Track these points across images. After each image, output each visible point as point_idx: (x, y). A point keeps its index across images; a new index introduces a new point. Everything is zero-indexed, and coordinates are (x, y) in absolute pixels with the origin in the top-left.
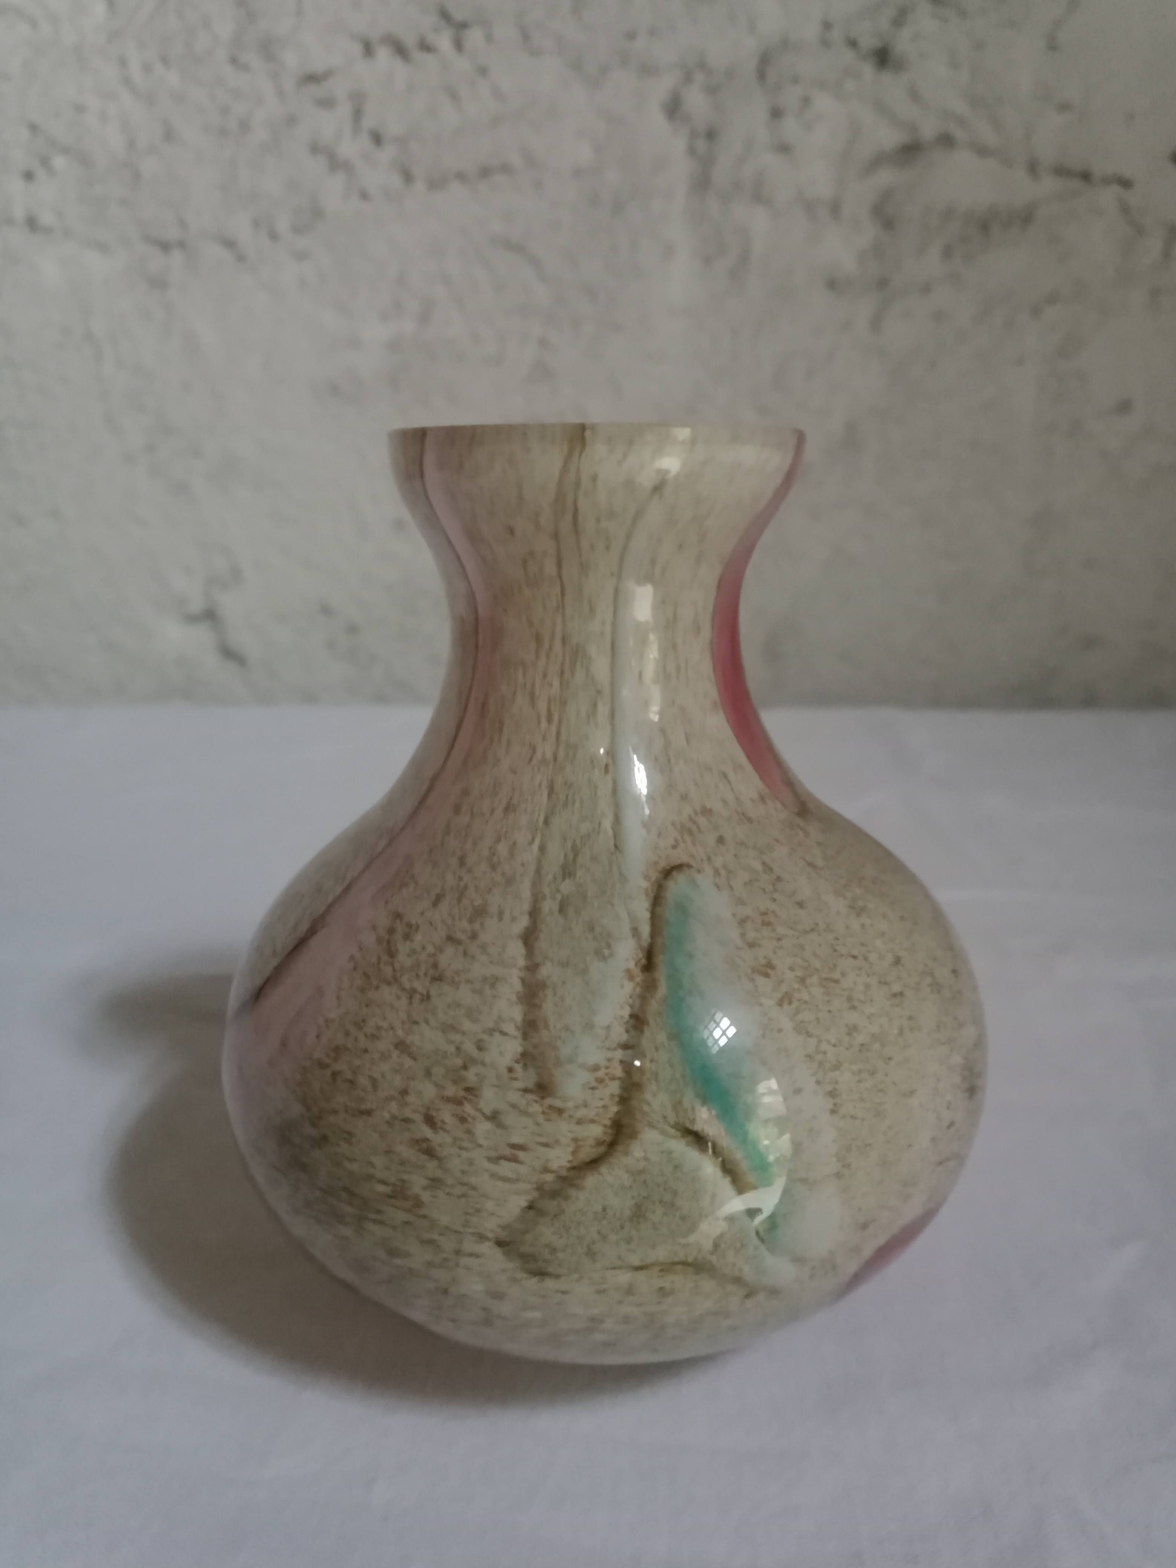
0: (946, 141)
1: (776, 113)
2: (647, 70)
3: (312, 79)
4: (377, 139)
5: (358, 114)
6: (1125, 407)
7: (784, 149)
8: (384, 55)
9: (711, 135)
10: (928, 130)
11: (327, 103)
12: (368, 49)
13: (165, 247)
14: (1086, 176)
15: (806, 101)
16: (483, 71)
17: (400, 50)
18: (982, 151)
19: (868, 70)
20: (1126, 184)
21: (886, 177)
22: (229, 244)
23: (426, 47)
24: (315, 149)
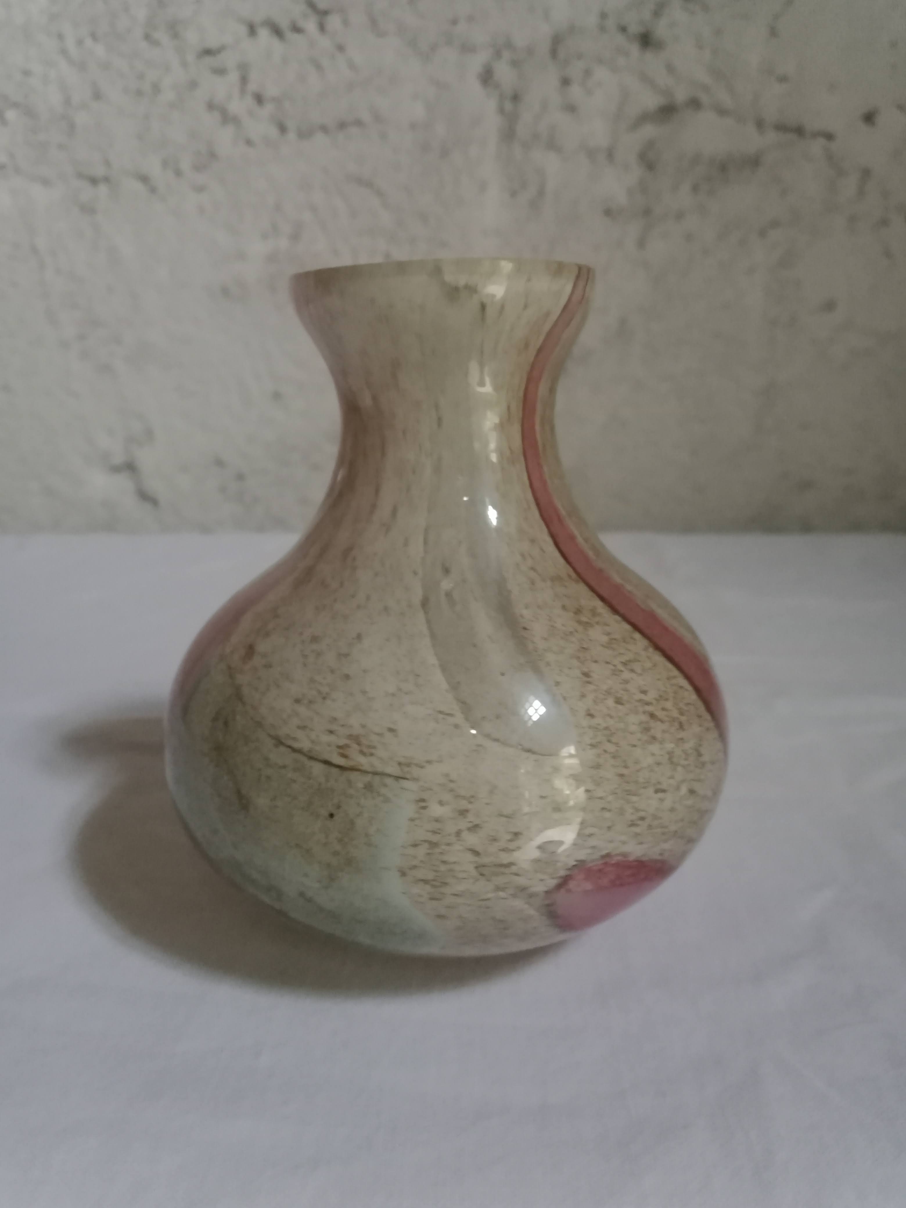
0: (695, 104)
1: (566, 82)
2: (467, 48)
3: (208, 52)
4: (259, 99)
5: (244, 80)
6: (830, 306)
7: (571, 108)
8: (264, 35)
9: (516, 98)
10: (681, 95)
11: (220, 72)
12: (252, 30)
13: (94, 181)
14: (799, 131)
15: (588, 73)
16: (341, 48)
17: (277, 32)
18: (722, 112)
19: (635, 49)
20: (829, 137)
21: (649, 131)
22: (144, 179)
23: (297, 29)
24: (211, 106)
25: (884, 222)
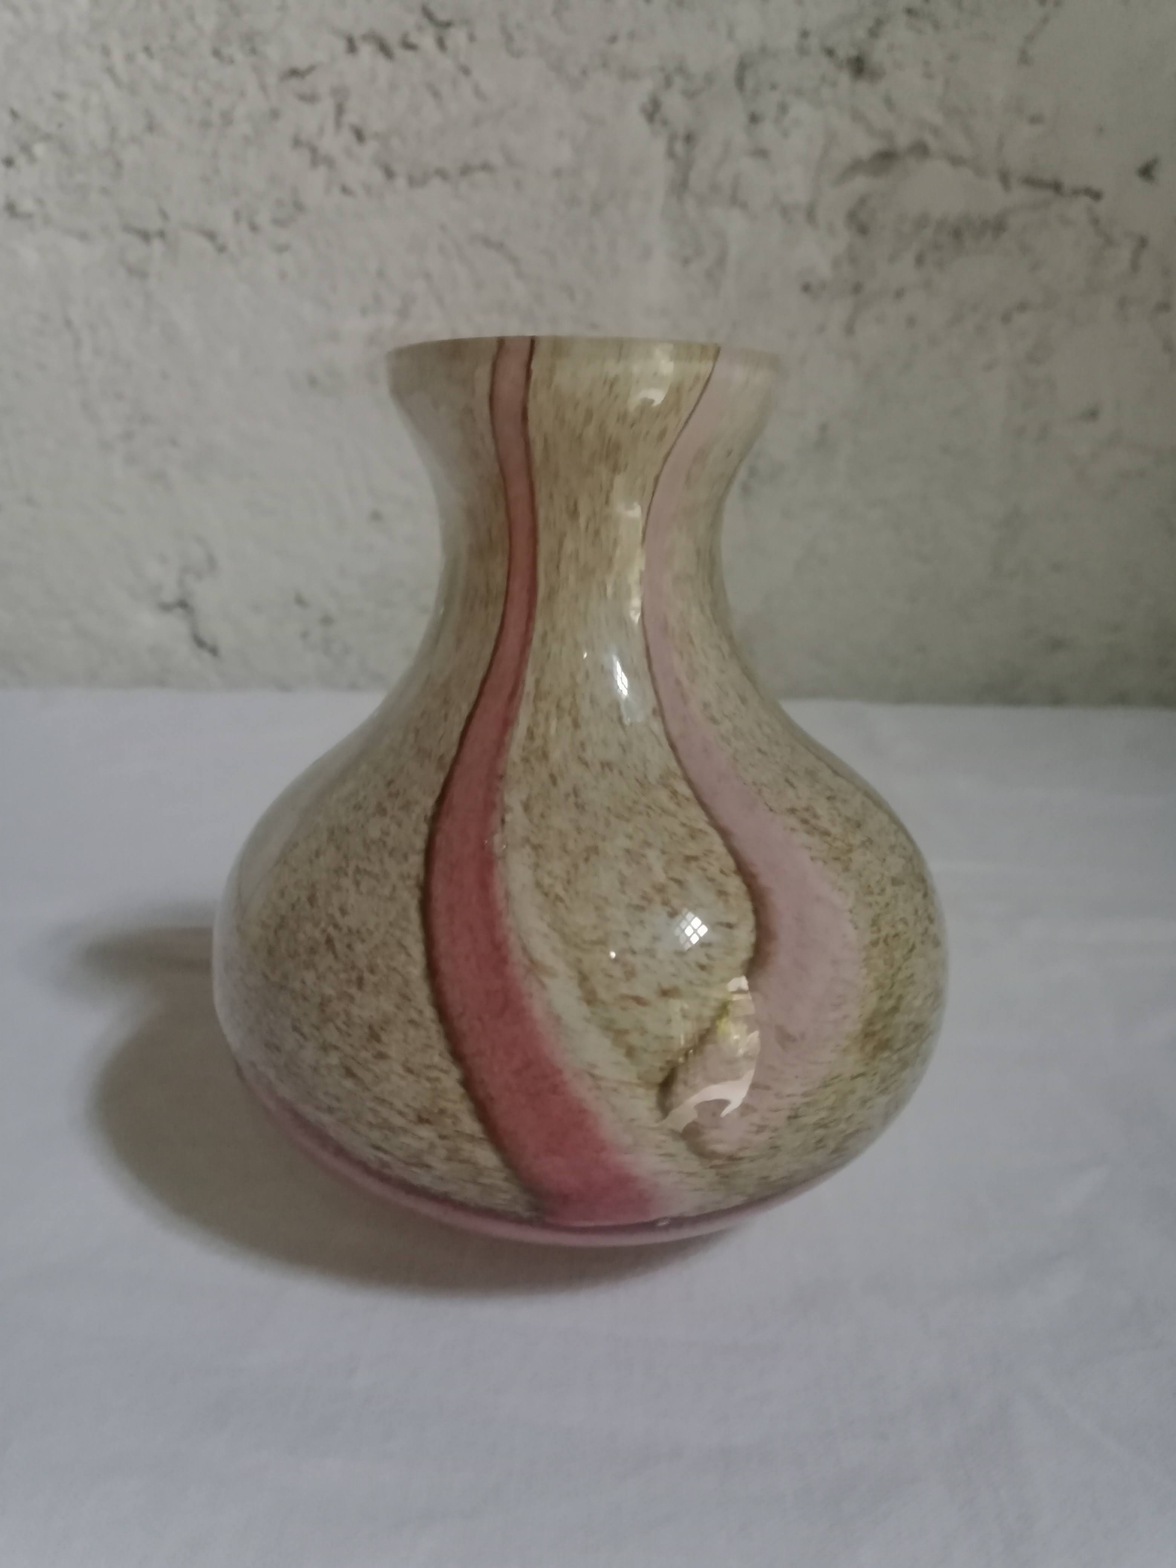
0: (921, 150)
1: (754, 119)
2: (628, 74)
3: (294, 73)
4: (359, 135)
5: (340, 110)
6: (1092, 414)
7: (761, 153)
8: (367, 52)
9: (689, 138)
10: (903, 140)
11: (310, 98)
12: (352, 47)
13: (145, 236)
14: (1057, 187)
15: (783, 108)
16: (466, 71)
17: (384, 49)
18: (956, 161)
19: (844, 78)
20: (1096, 196)
21: (861, 183)
22: (211, 236)
23: (409, 46)
24: (297, 143)
25: (1164, 307)
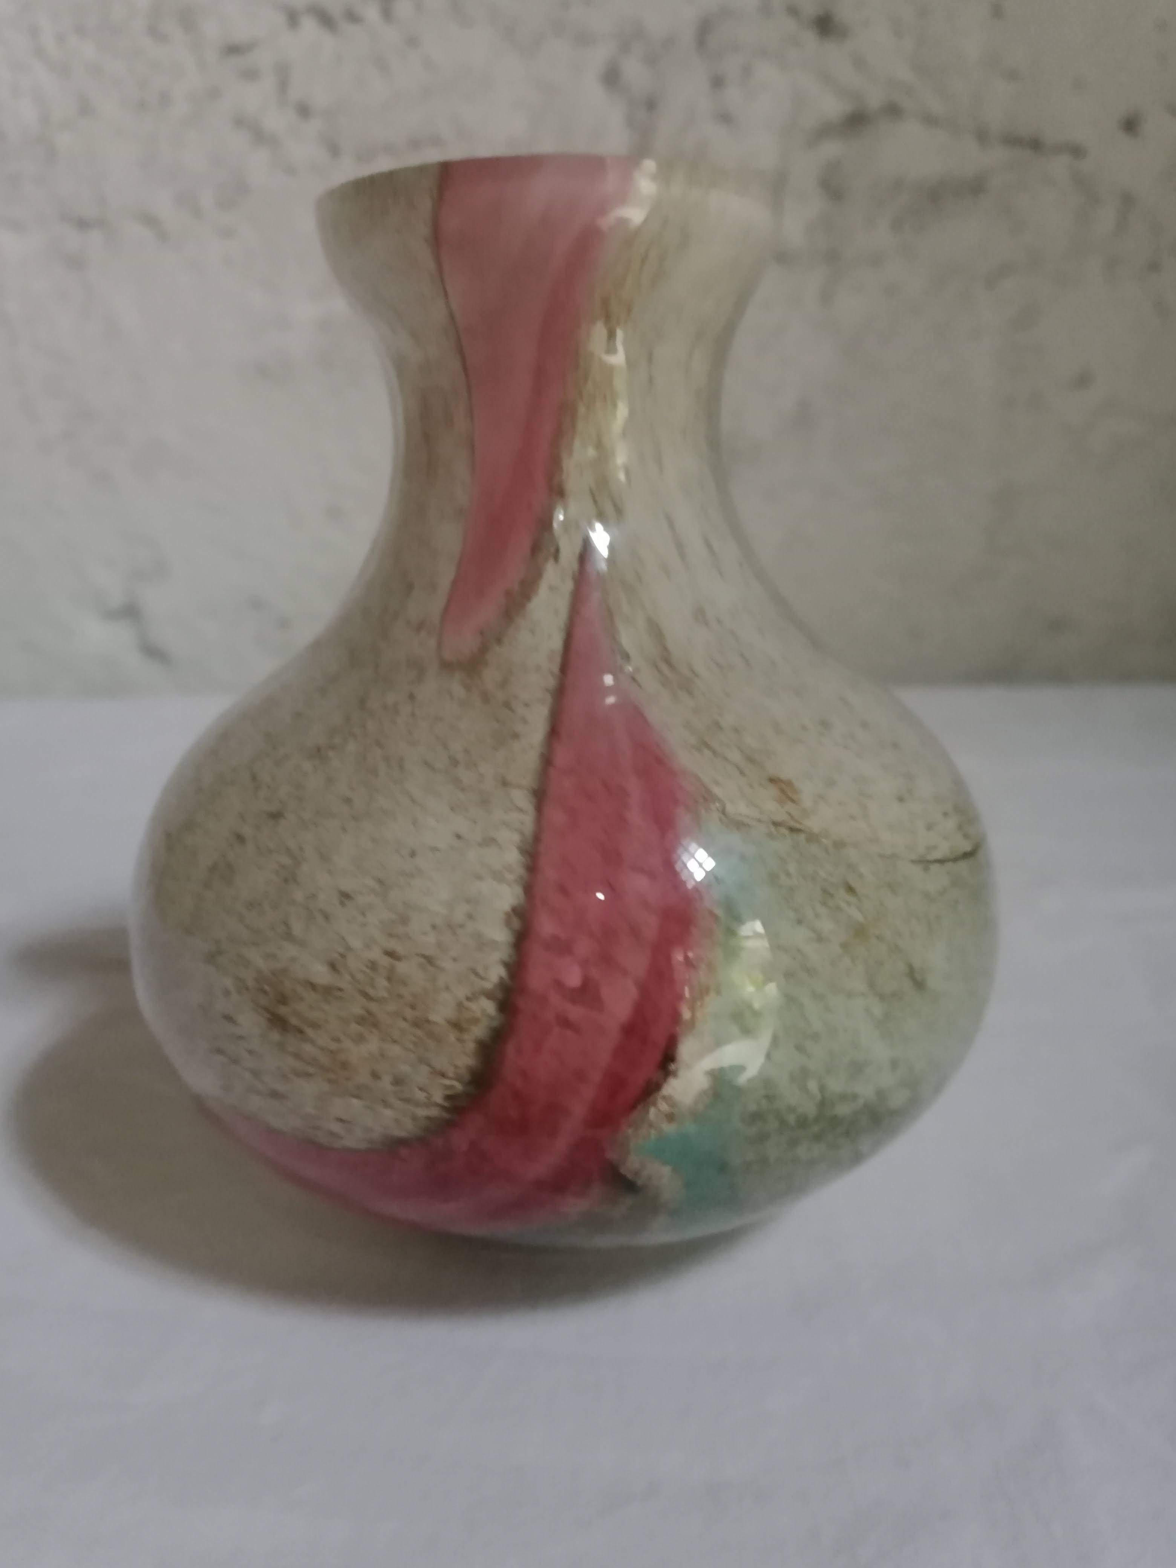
0: (893, 111)
1: (718, 82)
2: (584, 39)
3: (233, 50)
4: (304, 111)
5: (283, 85)
6: (1083, 380)
7: (725, 118)
8: (309, 26)
9: (651, 105)
10: (875, 99)
11: (251, 75)
12: (293, 19)
13: (83, 224)
14: (1035, 145)
15: (747, 71)
16: (412, 42)
17: (326, 20)
18: (930, 120)
19: (810, 38)
20: (1077, 151)
21: (832, 149)
22: (150, 221)
23: (352, 17)
24: (240, 122)
25: (1154, 267)
